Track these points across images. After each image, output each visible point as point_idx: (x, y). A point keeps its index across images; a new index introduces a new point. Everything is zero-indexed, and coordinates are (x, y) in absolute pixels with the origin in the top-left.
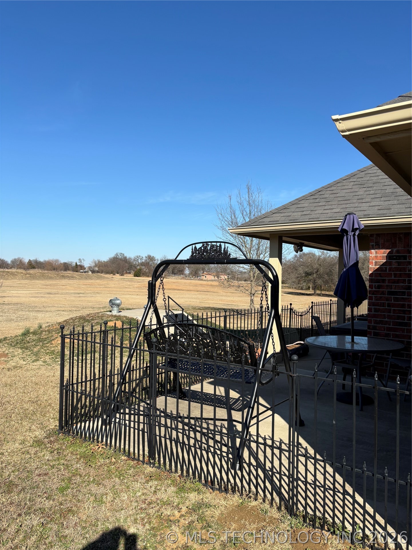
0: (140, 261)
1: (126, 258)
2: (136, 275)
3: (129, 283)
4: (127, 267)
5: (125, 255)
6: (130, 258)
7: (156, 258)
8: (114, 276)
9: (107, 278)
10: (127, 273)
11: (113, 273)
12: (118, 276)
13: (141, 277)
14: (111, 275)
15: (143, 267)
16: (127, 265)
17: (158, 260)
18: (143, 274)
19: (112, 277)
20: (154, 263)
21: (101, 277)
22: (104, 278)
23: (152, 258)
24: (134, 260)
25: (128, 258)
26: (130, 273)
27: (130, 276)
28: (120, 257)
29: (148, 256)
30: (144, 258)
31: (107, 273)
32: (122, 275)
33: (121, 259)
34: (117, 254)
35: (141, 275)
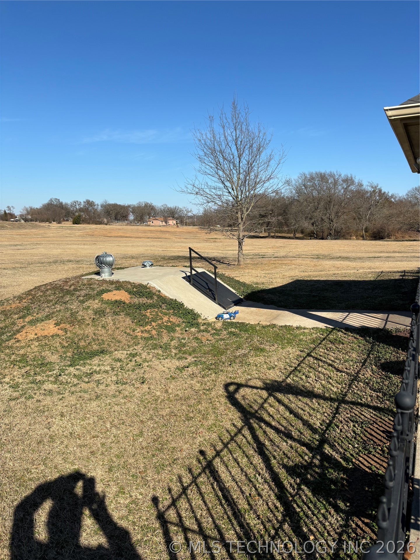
0: (78, 207)
1: (61, 203)
2: (76, 222)
3: (69, 232)
4: (64, 214)
5: (61, 201)
6: (66, 204)
7: (96, 203)
8: (50, 224)
9: (43, 227)
10: (64, 220)
11: (48, 220)
12: (54, 224)
13: (81, 224)
14: (47, 224)
15: (82, 213)
16: (63, 211)
17: (98, 205)
18: (83, 221)
19: (49, 226)
20: (94, 209)
21: (36, 225)
22: (40, 226)
23: (91, 203)
24: (72, 206)
25: (64, 203)
26: (67, 220)
27: (69, 224)
28: (55, 203)
29: (86, 201)
30: (82, 204)
31: (42, 221)
32: (59, 223)
33: (56, 206)
34: (51, 200)
35: (81, 222)
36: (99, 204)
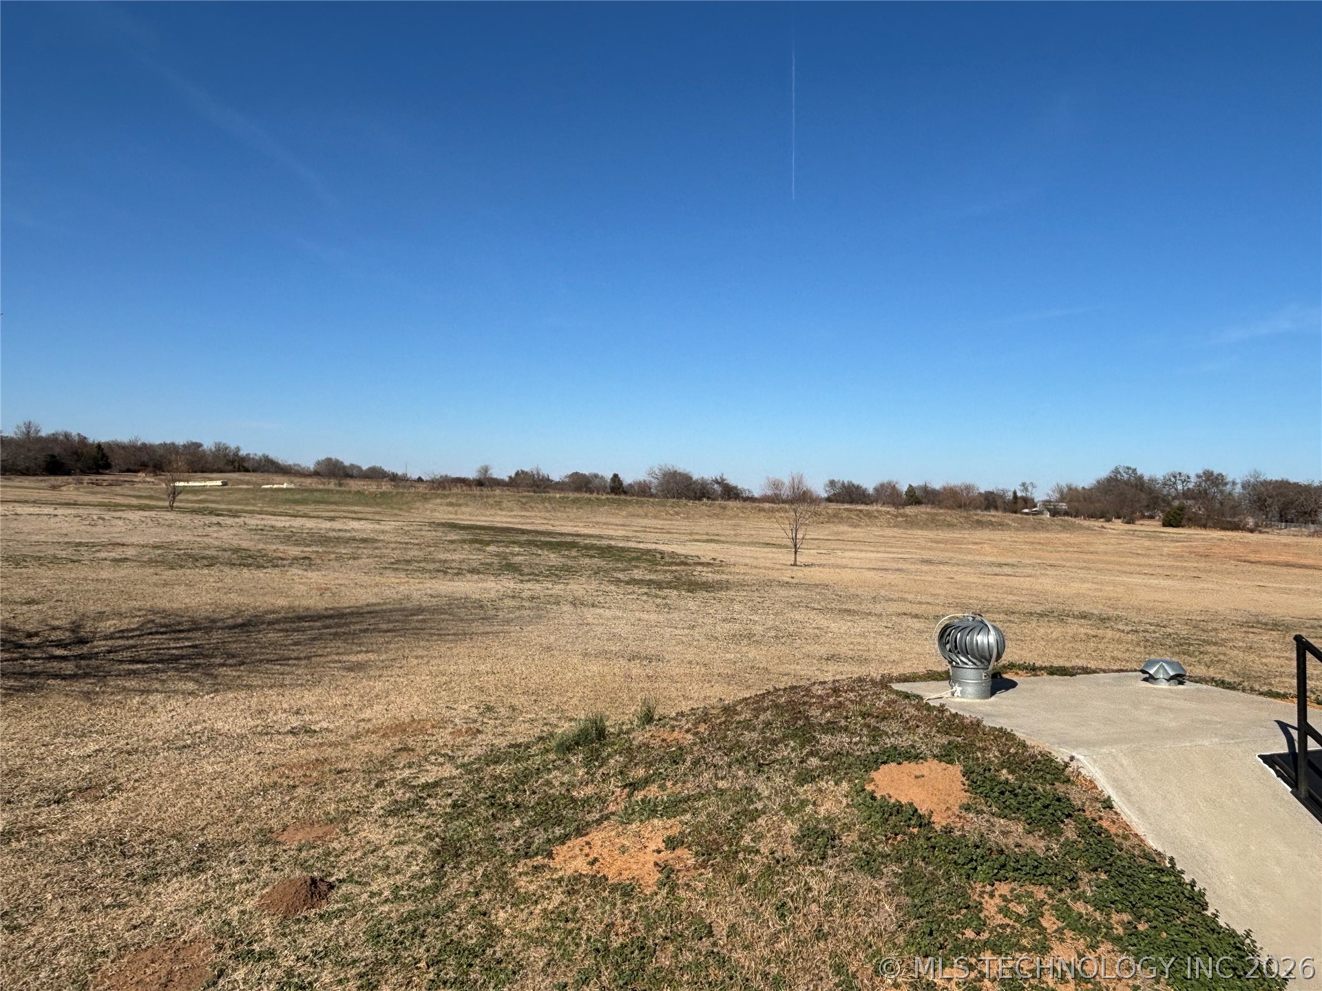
0: (1180, 487)
1: (1141, 478)
2: (1167, 523)
3: (1147, 543)
4: (1145, 503)
5: (1139, 472)
6: (1152, 480)
7: (1229, 479)
8: (1107, 525)
9: (1088, 528)
10: (1143, 517)
11: (1105, 515)
12: (1118, 525)
13: (1183, 526)
14: (1101, 523)
15: (1190, 502)
16: (1143, 495)
17: (1234, 483)
18: (1189, 520)
19: (1103, 527)
20: (1222, 492)
21: (1073, 525)
22: (1081, 527)
23: (1217, 478)
24: (1165, 484)
25: (1146, 478)
26: (1151, 517)
27: (1154, 526)
28: (1126, 477)
29: (1204, 473)
30: (1193, 479)
31: (1092, 516)
32: (1128, 523)
33: (1127, 483)
34: (1117, 471)
35: (1184, 522)
36: (1238, 481)
